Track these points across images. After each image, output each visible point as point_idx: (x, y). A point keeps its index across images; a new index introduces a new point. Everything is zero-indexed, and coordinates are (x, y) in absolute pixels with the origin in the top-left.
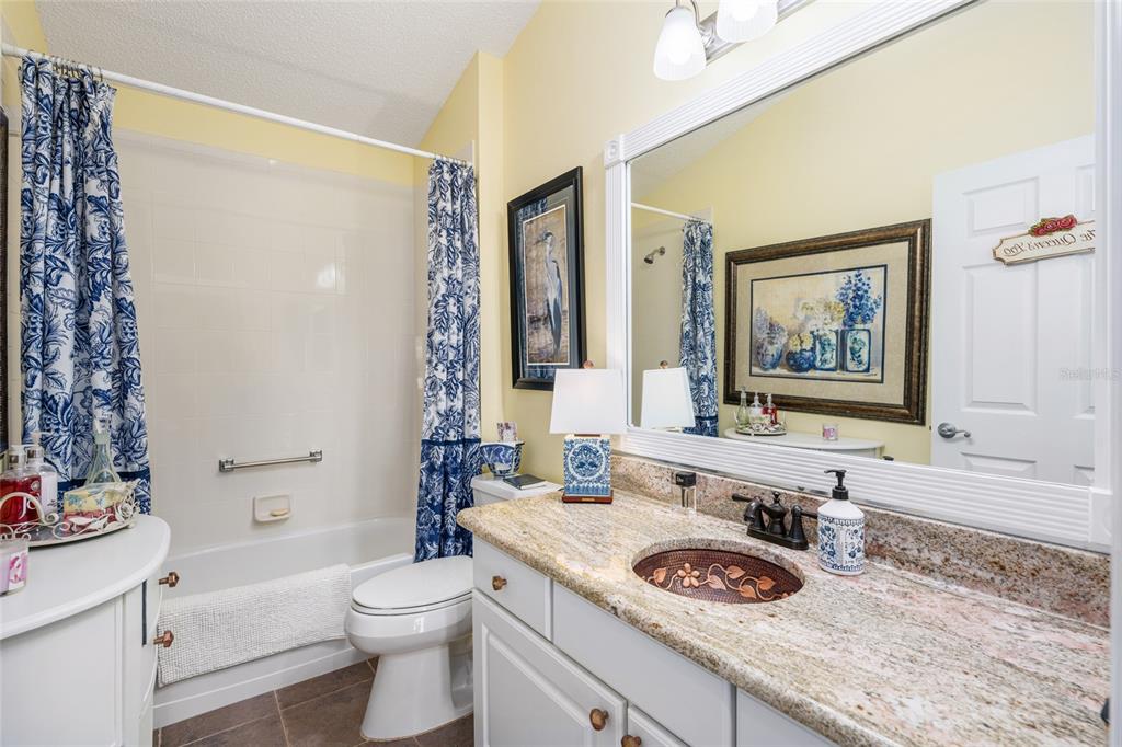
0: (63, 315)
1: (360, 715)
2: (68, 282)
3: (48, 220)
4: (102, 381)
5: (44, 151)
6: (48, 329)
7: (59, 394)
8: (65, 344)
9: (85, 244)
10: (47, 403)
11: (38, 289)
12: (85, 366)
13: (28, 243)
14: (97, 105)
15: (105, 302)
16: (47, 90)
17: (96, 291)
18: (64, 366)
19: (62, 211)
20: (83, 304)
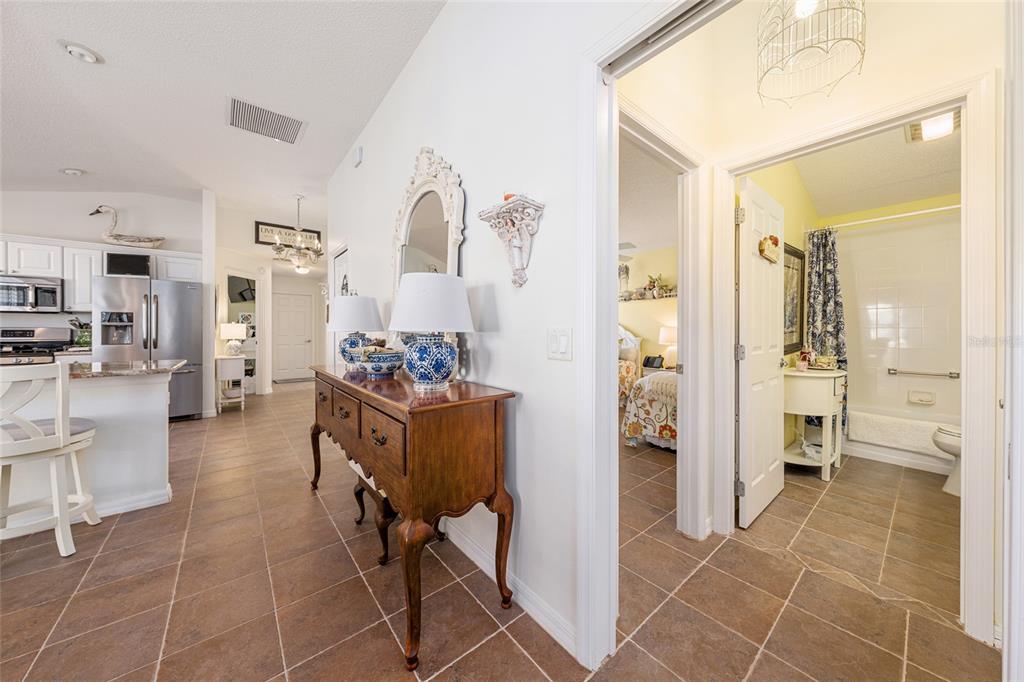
0: (819, 308)
1: (942, 486)
2: (821, 298)
3: (815, 279)
4: (830, 328)
5: (815, 259)
6: (814, 313)
7: (818, 332)
8: (819, 317)
9: (826, 285)
10: (814, 335)
11: (812, 301)
12: (825, 324)
13: (810, 288)
14: (830, 239)
15: (832, 303)
16: (816, 240)
17: (829, 299)
18: (819, 324)
19: (819, 276)
20: (825, 304)
